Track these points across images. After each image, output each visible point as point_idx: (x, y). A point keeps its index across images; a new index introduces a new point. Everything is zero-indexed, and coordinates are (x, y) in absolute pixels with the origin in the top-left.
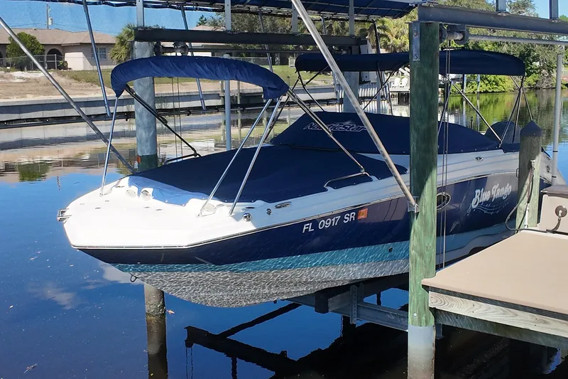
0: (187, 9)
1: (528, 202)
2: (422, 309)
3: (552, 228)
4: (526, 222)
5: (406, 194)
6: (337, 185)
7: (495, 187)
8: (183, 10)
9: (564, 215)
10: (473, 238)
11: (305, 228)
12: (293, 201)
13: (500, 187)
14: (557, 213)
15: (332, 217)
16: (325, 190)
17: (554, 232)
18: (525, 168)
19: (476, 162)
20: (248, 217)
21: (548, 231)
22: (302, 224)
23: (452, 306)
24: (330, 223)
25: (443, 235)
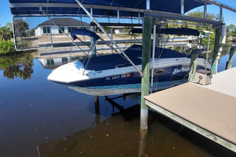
0: (110, 18)
1: (192, 74)
2: (144, 104)
3: (197, 82)
4: (191, 80)
5: (138, 71)
6: (119, 67)
7: (183, 68)
8: (109, 18)
9: (201, 79)
10: (175, 82)
11: (107, 79)
12: (103, 71)
13: (185, 68)
14: (199, 78)
15: (117, 76)
16: (115, 68)
17: (198, 83)
18: (192, 63)
19: (175, 61)
20: (87, 75)
21: (196, 83)
22: (106, 78)
23: (151, 105)
24: (116, 78)
25: (156, 82)
